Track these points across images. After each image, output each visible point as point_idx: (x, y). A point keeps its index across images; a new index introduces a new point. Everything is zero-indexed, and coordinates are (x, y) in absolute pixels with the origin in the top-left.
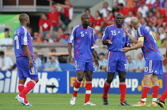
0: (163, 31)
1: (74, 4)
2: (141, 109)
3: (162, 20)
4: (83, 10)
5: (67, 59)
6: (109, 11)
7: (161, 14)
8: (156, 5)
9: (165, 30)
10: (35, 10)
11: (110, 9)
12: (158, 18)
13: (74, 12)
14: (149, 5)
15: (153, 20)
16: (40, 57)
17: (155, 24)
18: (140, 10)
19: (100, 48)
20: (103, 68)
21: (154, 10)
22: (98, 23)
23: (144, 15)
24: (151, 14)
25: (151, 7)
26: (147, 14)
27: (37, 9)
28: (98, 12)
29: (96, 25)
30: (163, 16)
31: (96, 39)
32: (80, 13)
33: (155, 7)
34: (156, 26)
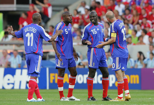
0: (140, 28)
1: (52, 3)
2: (118, 104)
3: (138, 17)
4: (62, 8)
5: (46, 56)
6: (87, 9)
7: (137, 11)
8: (132, 3)
9: (141, 27)
10: (15, 9)
11: (88, 7)
12: (134, 16)
13: (53, 11)
14: (126, 3)
15: (129, 17)
16: (20, 55)
17: (131, 21)
18: (117, 8)
19: (78, 45)
20: (81, 64)
21: (131, 8)
22: (76, 21)
23: (121, 13)
24: (127, 12)
25: (127, 5)
26: (124, 11)
27: (17, 8)
28: (77, 10)
29: (75, 22)
30: (139, 13)
31: (74, 36)
32: (59, 11)
33: (132, 5)
34: (133, 23)
